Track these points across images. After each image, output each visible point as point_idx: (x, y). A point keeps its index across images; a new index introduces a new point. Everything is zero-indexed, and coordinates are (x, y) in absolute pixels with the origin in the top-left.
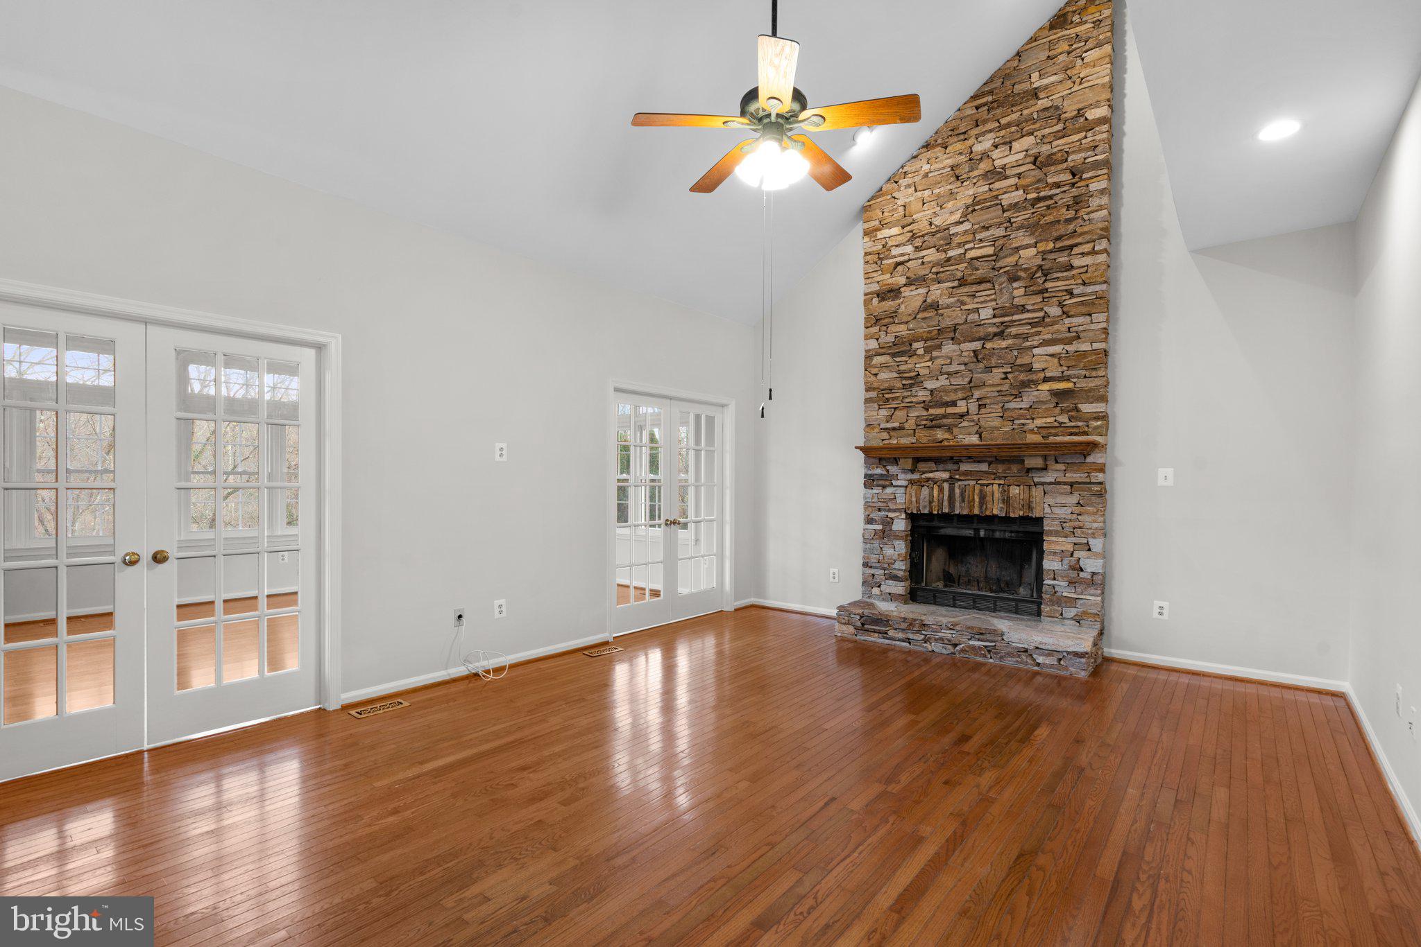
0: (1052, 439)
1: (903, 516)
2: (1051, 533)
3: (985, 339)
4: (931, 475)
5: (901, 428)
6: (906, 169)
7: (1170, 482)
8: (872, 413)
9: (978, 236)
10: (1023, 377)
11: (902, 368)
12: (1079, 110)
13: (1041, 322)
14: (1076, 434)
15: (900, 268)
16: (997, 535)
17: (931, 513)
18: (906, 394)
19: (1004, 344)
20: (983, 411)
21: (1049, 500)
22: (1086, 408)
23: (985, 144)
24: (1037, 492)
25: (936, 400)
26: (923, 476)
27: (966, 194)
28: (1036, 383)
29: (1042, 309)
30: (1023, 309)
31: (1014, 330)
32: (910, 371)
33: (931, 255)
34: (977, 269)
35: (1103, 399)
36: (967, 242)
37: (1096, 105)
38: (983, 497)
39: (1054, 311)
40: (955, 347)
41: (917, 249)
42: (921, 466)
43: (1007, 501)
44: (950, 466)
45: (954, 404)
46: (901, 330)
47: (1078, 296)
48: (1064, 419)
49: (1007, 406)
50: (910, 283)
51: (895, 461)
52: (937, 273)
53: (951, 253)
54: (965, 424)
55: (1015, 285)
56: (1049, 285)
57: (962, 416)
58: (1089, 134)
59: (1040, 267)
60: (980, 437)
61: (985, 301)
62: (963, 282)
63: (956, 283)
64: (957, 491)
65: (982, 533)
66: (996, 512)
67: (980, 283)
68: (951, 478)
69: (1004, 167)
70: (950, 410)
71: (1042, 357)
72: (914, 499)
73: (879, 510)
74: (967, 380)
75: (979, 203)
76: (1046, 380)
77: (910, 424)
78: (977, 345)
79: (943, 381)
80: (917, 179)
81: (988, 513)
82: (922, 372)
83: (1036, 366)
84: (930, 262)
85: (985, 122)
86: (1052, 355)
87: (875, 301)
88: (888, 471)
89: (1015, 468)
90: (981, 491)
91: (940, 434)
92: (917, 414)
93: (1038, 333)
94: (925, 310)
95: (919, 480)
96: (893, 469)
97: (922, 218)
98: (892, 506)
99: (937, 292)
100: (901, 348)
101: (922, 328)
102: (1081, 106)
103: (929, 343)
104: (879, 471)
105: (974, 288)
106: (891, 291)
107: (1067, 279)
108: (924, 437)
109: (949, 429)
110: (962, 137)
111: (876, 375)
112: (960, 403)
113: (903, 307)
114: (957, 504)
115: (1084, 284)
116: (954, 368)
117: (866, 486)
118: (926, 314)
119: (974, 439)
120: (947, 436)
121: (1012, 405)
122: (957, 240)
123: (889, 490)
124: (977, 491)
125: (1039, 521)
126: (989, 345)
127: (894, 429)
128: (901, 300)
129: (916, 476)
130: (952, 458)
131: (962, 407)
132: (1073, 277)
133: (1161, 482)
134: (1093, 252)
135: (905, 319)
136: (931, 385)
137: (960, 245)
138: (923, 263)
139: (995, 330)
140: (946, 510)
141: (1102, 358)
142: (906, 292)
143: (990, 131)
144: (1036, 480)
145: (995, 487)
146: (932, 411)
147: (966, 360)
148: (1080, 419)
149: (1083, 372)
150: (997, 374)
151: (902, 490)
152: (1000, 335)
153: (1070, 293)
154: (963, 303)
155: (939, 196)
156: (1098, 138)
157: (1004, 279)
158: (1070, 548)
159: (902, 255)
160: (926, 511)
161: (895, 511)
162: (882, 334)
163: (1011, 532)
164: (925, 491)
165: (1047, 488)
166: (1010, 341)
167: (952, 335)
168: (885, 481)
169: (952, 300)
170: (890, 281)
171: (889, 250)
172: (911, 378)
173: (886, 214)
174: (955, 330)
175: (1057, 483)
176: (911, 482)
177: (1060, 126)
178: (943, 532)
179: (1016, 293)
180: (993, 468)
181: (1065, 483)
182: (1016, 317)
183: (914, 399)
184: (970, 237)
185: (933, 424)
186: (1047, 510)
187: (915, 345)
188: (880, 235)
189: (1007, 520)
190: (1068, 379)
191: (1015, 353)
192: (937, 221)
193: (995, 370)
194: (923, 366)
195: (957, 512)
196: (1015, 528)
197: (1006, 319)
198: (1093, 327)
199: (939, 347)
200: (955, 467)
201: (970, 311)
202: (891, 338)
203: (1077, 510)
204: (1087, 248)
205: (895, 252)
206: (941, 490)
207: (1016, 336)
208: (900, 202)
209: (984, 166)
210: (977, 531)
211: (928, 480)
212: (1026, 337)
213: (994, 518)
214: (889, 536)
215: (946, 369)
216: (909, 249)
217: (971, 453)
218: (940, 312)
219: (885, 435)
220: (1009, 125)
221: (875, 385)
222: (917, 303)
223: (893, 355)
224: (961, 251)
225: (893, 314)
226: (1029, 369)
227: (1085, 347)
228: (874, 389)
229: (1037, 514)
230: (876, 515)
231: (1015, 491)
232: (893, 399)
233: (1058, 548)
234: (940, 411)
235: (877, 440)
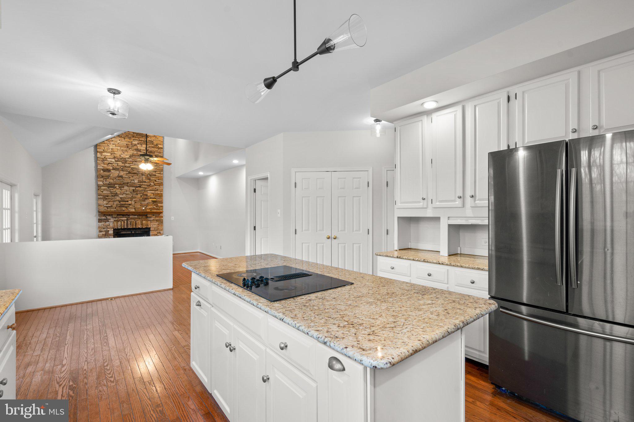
0: (152, 211)
1: (113, 229)
2: (152, 231)
3: (136, 187)
4: (121, 219)
5: (111, 206)
6: (112, 139)
7: (173, 219)
8: (101, 202)
9: (134, 163)
10: (145, 197)
11: (112, 191)
12: (157, 144)
13: (149, 186)
14: (157, 210)
15: (109, 164)
16: (137, 232)
17: (121, 228)
18: (113, 198)
19: (141, 189)
20: (136, 204)
21: (152, 224)
22: (159, 205)
23: (136, 142)
24: (149, 222)
25: (122, 200)
26: (119, 219)
27: (131, 152)
28: (148, 198)
29: (149, 183)
30: (145, 182)
31: (143, 186)
32: (114, 192)
33: (120, 163)
34: (134, 171)
35: (162, 203)
36: (131, 163)
37: (160, 144)
38: (136, 224)
39: (152, 184)
40: (128, 188)
41: (116, 161)
42: (118, 216)
43: (142, 224)
44: (127, 216)
45: (128, 201)
46: (111, 181)
47: (157, 182)
48: (155, 207)
49: (141, 203)
50: (113, 169)
51: (109, 215)
52: (122, 169)
53: (126, 165)
54: (131, 206)
55: (143, 176)
56: (151, 178)
57: (130, 204)
58: (159, 150)
59: (149, 174)
60: (135, 209)
61: (136, 179)
62: (130, 173)
63: (128, 172)
64: (129, 222)
65: (133, 232)
66: (139, 227)
67: (134, 174)
68: (127, 219)
69: (140, 149)
70: (126, 203)
71: (149, 193)
72: (116, 225)
73: (104, 228)
74: (131, 196)
75: (134, 155)
76: (151, 198)
77: (115, 206)
78: (134, 188)
79: (124, 196)
80: (116, 143)
81: (137, 227)
82: (118, 193)
83: (148, 195)
84: (120, 165)
85: (136, 137)
86: (152, 193)
87: (102, 171)
88: (107, 218)
89: (144, 217)
90: (135, 222)
91: (124, 209)
92: (117, 203)
93: (149, 188)
94: (119, 177)
95: (117, 220)
96: (108, 217)
97: (118, 154)
98: (108, 227)
99: (122, 173)
100: (111, 186)
101: (118, 182)
102: (157, 143)
103: (120, 186)
104: (104, 218)
105: (133, 175)
106: (107, 170)
107: (155, 178)
108: (119, 209)
109: (126, 207)
110: (129, 138)
111: (102, 192)
112: (129, 201)
113: (111, 175)
114: (129, 226)
115: (158, 180)
116: (127, 193)
117: (99, 222)
118: (119, 178)
119: (133, 210)
120: (126, 209)
121: (143, 203)
122: (128, 162)
123: (107, 223)
124: (134, 222)
125: (150, 228)
126: (137, 189)
127: (109, 207)
128: (111, 173)
129: (117, 219)
130: (127, 215)
131: (130, 202)
132: (156, 178)
133: (172, 219)
134: (160, 174)
135: (112, 178)
136: (121, 196)
137: (129, 164)
138: (118, 165)
139: (138, 185)
140: (126, 227)
141: (161, 196)
142: (113, 171)
143: (137, 140)
144: (149, 219)
145: (139, 221)
146: (121, 203)
147: (131, 191)
148: (157, 207)
149: (159, 197)
150: (139, 196)
151: (112, 223)
152: (140, 187)
153: (156, 181)
154: (130, 178)
155: (122, 150)
156: (161, 151)
157: (141, 174)
158: (156, 233)
159: (111, 161)
160: (120, 228)
161: (110, 228)
162: (105, 181)
163: (141, 231)
164: (119, 223)
165: (151, 221)
166: (142, 189)
167: (127, 185)
168: (107, 220)
169: (127, 176)
170: (107, 167)
171: (107, 159)
172: (114, 194)
173: (105, 149)
174: (128, 184)
175: (153, 220)
176: (115, 221)
177: (153, 146)
178: (122, 233)
179: (144, 178)
180: (139, 217)
181: (156, 220)
182: (143, 183)
183: (115, 199)
184: (132, 163)
185: (122, 206)
186: (152, 226)
187: (116, 186)
188: (103, 154)
189: (142, 228)
190: (155, 198)
191: (143, 191)
192: (122, 156)
193: (138, 195)
194: (118, 191)
195: (129, 227)
196: (142, 230)
197: (141, 183)
198: (160, 189)
199: (123, 187)
200: (128, 217)
201: (132, 180)
202: (108, 182)
203: (158, 225)
204: (159, 172)
205: (108, 160)
206: (124, 222)
207: (144, 188)
208: (111, 147)
209: (135, 147)
210: (132, 232)
211: (120, 220)
212: (146, 188)
213: (139, 228)
214: (108, 235)
215: (125, 193)
216: (113, 160)
217: (133, 214)
218: (124, 178)
219: (106, 208)
220: (142, 140)
221: (102, 194)
222: (117, 175)
223: (108, 187)
224: (129, 165)
225: (108, 177)
226: (147, 195)
227: (159, 192)
228: (102, 195)
229: (149, 227)
230: (103, 230)
231: (144, 222)
232: (109, 199)
233: (154, 234)
234: (124, 203)
235: (103, 209)
